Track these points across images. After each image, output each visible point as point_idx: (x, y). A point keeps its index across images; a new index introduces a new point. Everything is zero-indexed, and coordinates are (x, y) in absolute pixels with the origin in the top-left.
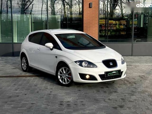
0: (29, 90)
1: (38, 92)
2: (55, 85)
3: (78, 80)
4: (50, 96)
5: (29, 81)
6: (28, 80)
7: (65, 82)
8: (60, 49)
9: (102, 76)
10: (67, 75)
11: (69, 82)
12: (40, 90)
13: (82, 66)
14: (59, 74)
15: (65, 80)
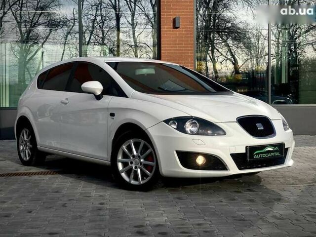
0: (40, 200)
1: (66, 205)
2: (109, 188)
3: (175, 171)
4: (101, 213)
5: (38, 183)
6: (35, 180)
7: (136, 178)
8: (122, 94)
9: (238, 158)
10: (142, 160)
11: (149, 178)
12: (70, 200)
13: (185, 132)
14: (120, 158)
15: (136, 172)
